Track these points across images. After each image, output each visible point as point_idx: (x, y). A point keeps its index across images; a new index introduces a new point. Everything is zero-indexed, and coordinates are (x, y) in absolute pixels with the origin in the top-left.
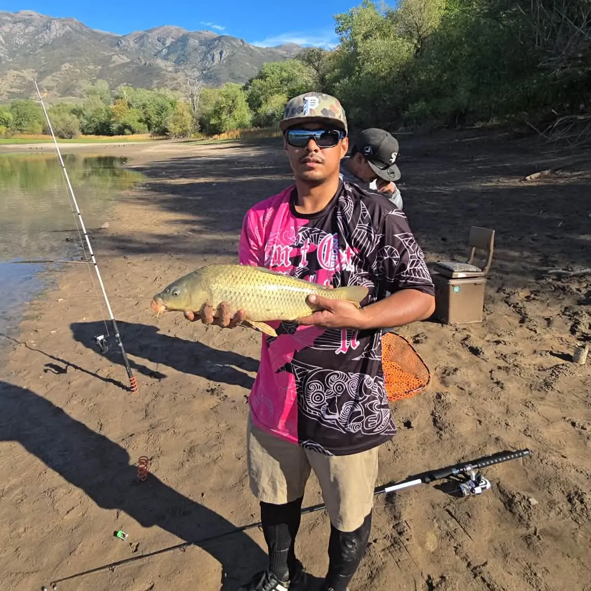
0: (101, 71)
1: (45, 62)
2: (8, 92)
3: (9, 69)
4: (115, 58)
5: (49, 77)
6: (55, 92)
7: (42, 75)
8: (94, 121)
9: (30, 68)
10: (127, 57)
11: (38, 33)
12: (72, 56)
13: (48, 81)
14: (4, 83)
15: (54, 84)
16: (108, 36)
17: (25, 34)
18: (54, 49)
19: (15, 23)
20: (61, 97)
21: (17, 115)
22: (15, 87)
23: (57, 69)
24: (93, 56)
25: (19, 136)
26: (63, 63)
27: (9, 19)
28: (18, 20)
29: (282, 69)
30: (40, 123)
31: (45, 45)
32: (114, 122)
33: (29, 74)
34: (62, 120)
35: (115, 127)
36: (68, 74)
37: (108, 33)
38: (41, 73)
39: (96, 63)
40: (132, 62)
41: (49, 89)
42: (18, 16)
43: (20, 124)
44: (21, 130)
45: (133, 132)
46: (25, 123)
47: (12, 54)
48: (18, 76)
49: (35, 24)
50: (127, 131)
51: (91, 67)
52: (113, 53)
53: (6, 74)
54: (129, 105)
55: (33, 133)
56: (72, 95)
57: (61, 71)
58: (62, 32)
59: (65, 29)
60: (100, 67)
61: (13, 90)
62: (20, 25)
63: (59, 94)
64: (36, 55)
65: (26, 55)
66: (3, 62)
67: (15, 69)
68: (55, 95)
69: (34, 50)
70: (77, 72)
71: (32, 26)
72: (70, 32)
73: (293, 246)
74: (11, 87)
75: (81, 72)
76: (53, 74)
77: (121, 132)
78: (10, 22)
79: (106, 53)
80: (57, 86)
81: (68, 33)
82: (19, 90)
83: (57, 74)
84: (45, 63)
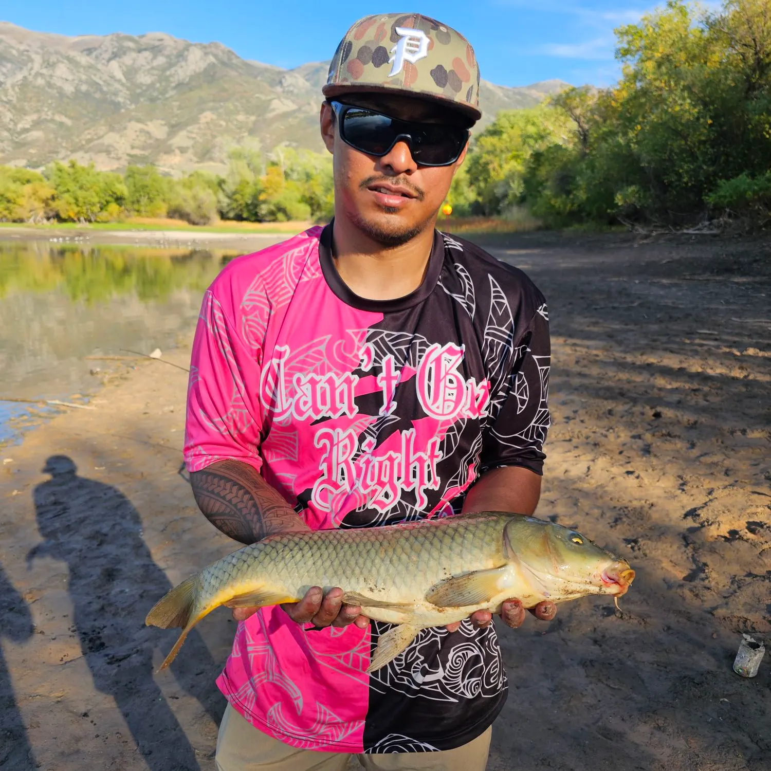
0: (255, 123)
1: (178, 110)
2: (129, 155)
3: (130, 121)
4: (276, 104)
5: (183, 133)
6: (190, 154)
7: (174, 128)
8: (236, 200)
9: (158, 119)
10: (293, 102)
11: (170, 65)
12: (214, 101)
13: (181, 139)
14: (123, 141)
15: (189, 143)
16: (266, 70)
17: (153, 68)
18: (191, 90)
19: (140, 51)
20: (198, 162)
21: (133, 189)
22: (137, 148)
23: (194, 120)
24: (244, 101)
25: (135, 219)
26: (202, 111)
27: (131, 45)
28: (143, 47)
29: (528, 121)
30: (164, 200)
31: (180, 85)
32: (264, 202)
33: (158, 129)
34: (195, 198)
35: (264, 209)
36: (209, 129)
37: (267, 65)
38: (173, 126)
39: (248, 112)
40: (299, 110)
41: (183, 150)
42: (144, 41)
43: (138, 201)
44: (138, 211)
45: (289, 218)
46: (144, 200)
47: (135, 98)
48: (142, 131)
49: (166, 52)
50: (280, 216)
51: (241, 117)
52: (273, 96)
53: (125, 128)
54: (287, 175)
55: (155, 215)
56: (211, 159)
57: (199, 123)
58: (203, 65)
59: (208, 61)
60: (253, 118)
61: (136, 152)
62: (147, 54)
63: (195, 159)
64: (167, 99)
65: (153, 100)
66: (123, 111)
67: (139, 121)
68: (191, 160)
69: (164, 92)
70: (221, 126)
71: (163, 55)
72: (214, 64)
73: (359, 372)
74: (133, 148)
75: (227, 124)
76: (189, 128)
77: (273, 216)
78: (134, 50)
79: (263, 97)
80: (193, 146)
81: (212, 66)
82: (142, 152)
83: (193, 128)
84: (179, 112)
